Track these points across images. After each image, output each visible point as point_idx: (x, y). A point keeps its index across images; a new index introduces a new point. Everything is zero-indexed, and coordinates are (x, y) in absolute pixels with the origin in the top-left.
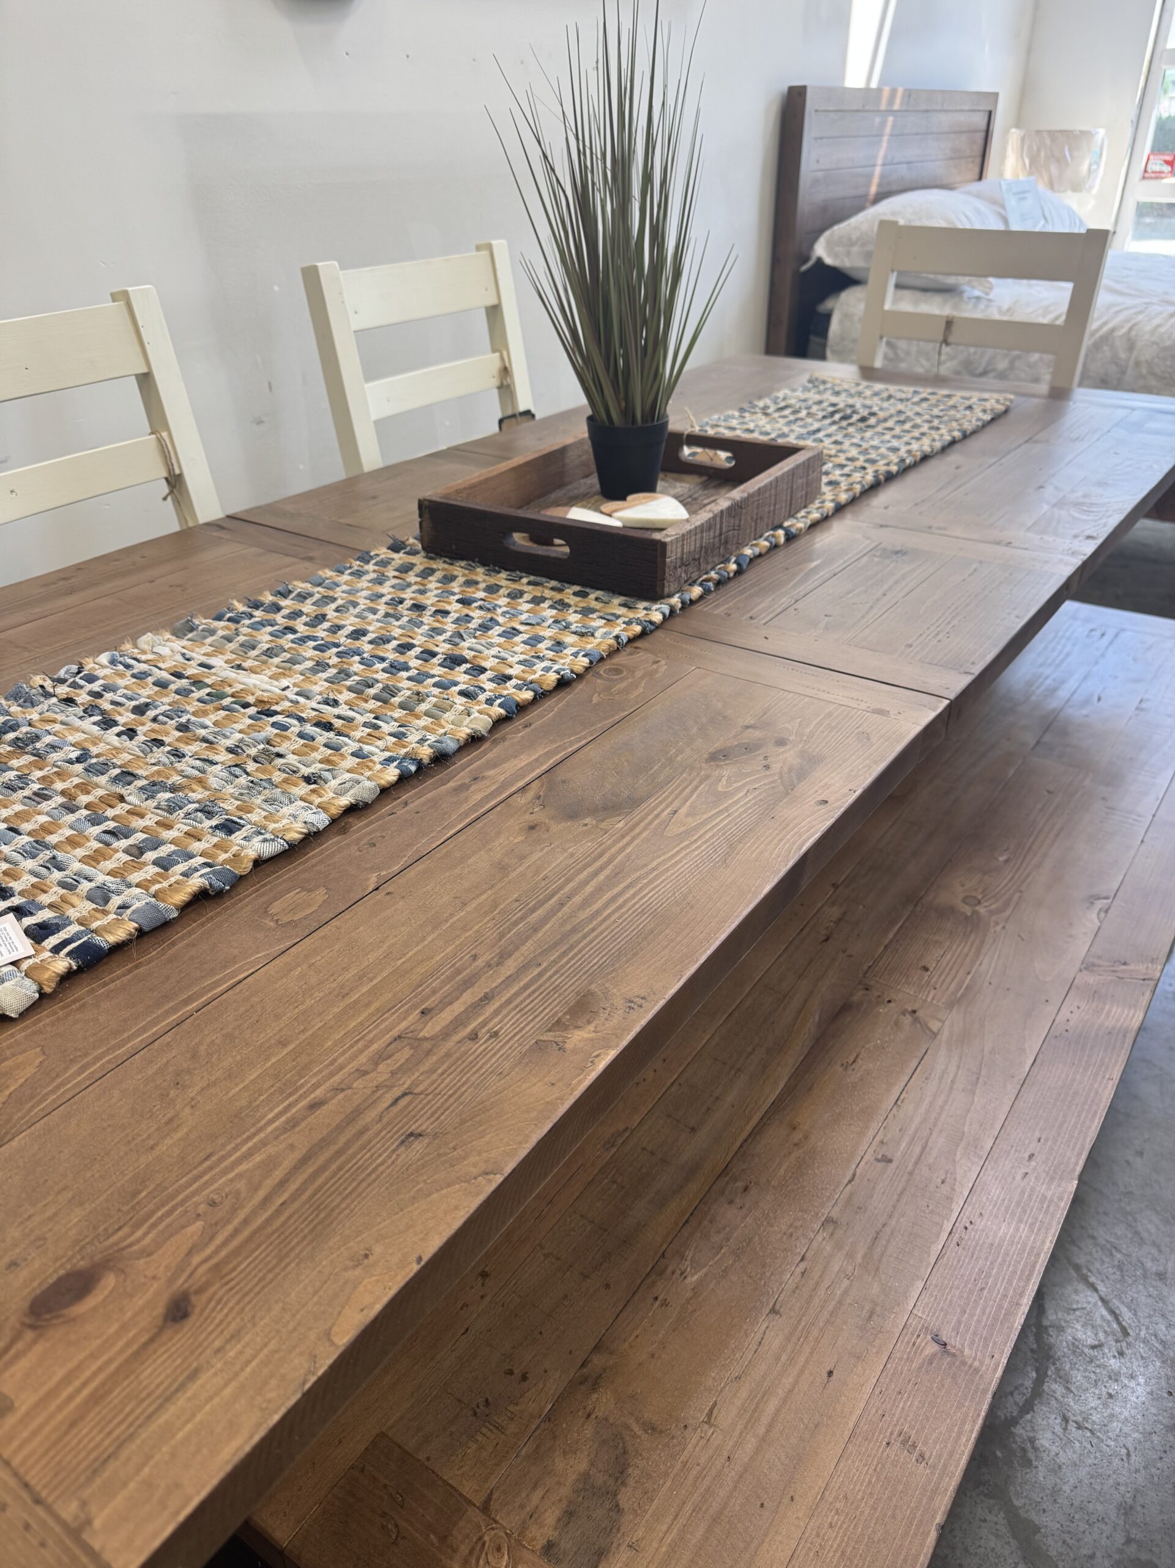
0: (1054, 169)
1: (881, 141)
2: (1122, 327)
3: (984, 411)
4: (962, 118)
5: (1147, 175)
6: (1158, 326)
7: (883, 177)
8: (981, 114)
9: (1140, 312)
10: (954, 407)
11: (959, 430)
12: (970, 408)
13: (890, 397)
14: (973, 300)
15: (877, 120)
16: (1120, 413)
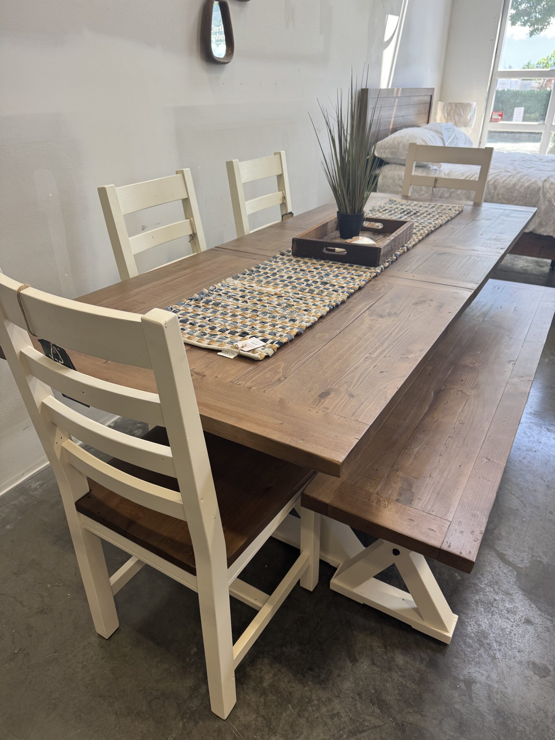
0: (457, 118)
1: (393, 108)
2: (491, 181)
3: (456, 210)
4: (421, 98)
5: (492, 120)
6: (505, 180)
7: (394, 122)
8: (428, 96)
9: (497, 175)
10: (444, 209)
11: (449, 217)
12: (450, 209)
13: (421, 206)
14: (434, 171)
15: (393, 100)
16: (501, 211)
